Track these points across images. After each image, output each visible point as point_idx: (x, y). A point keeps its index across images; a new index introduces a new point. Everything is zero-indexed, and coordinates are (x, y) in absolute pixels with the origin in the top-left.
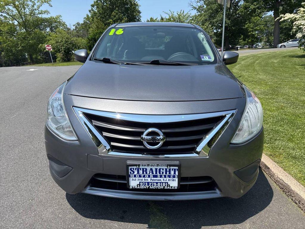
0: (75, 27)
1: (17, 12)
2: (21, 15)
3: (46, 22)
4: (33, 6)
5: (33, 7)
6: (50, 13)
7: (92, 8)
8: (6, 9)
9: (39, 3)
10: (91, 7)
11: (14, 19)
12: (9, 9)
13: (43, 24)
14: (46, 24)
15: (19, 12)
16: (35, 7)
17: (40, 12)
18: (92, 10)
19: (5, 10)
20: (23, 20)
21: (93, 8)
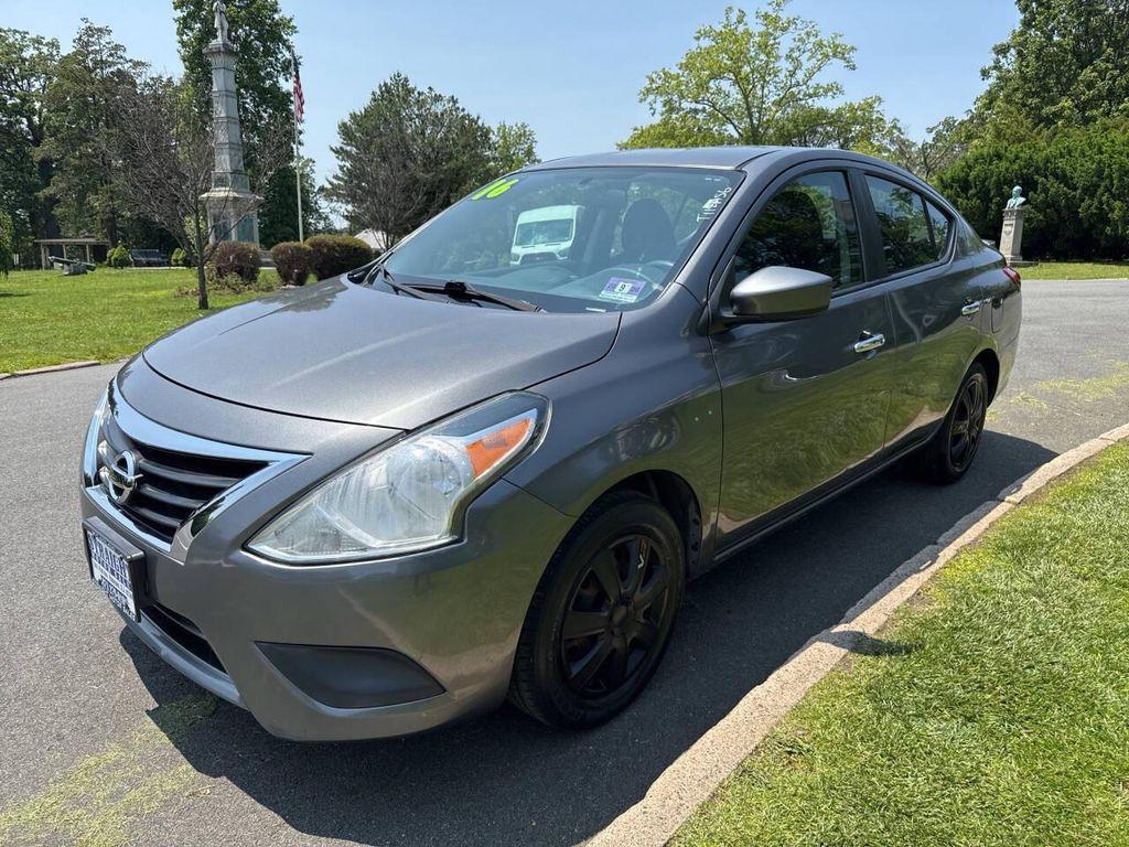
0: (933, 135)
1: (740, 97)
2: (748, 108)
3: (830, 124)
4: (792, 74)
5: (791, 76)
6: (842, 92)
7: (998, 61)
8: (711, 91)
9: (814, 60)
10: (994, 56)
11: (727, 118)
12: (719, 91)
13: (820, 129)
14: (828, 128)
15: (746, 97)
16: (800, 76)
17: (811, 91)
18: (995, 68)
19: (709, 95)
20: (751, 120)
21: (1003, 61)
